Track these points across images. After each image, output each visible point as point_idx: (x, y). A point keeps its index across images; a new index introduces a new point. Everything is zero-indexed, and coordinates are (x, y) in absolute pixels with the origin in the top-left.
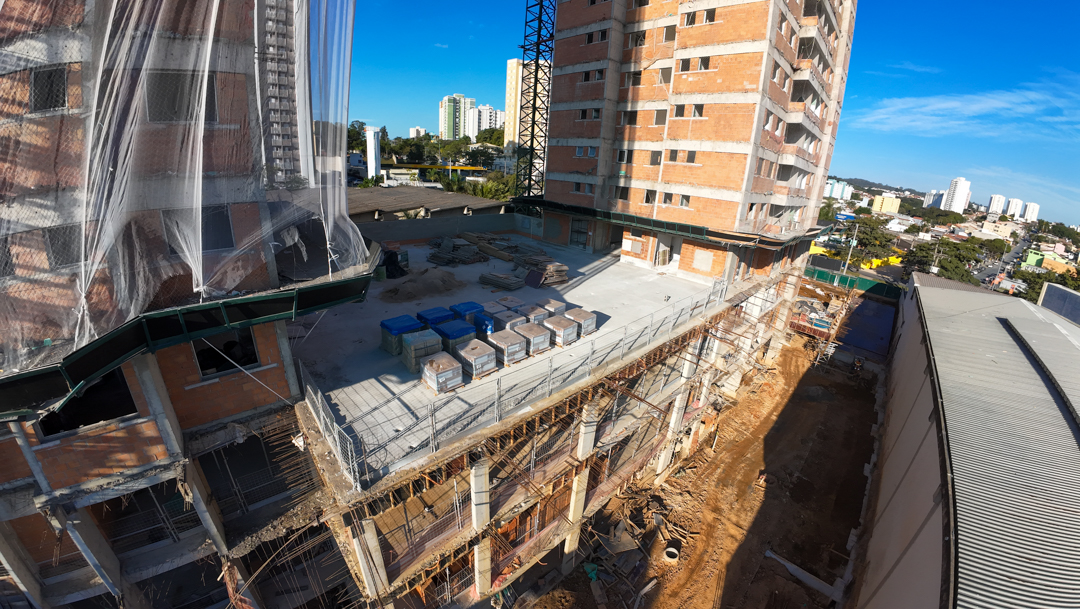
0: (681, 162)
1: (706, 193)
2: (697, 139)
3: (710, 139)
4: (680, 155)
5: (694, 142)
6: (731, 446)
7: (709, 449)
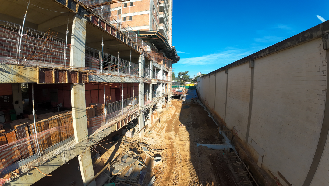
2: (132, 12)
3: (136, 11)
6: (166, 122)
7: (158, 124)
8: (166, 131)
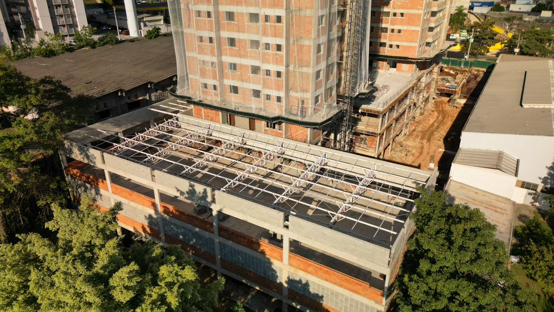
0: (396, 33)
1: (405, 44)
2: (401, 25)
3: (406, 25)
4: (395, 31)
5: (400, 26)
6: (421, 132)
7: (414, 133)
8: (420, 139)
